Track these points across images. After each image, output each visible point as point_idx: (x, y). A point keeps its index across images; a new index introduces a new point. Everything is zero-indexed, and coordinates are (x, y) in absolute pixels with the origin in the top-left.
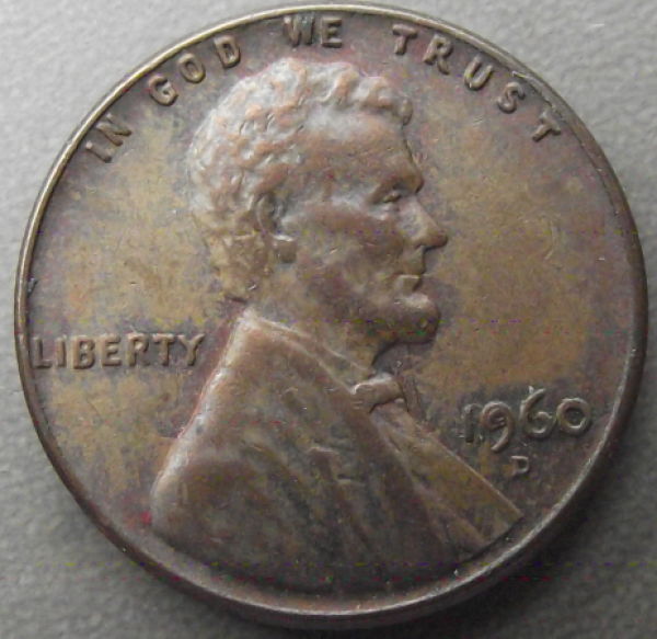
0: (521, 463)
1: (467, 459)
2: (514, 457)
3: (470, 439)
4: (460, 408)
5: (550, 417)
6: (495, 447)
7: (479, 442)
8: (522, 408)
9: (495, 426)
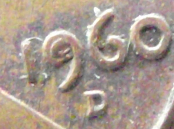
0: (96, 99)
1: (32, 103)
2: (87, 93)
3: (33, 80)
4: (17, 43)
5: (123, 41)
6: (63, 84)
7: (44, 82)
8: (89, 34)
9: (59, 60)
